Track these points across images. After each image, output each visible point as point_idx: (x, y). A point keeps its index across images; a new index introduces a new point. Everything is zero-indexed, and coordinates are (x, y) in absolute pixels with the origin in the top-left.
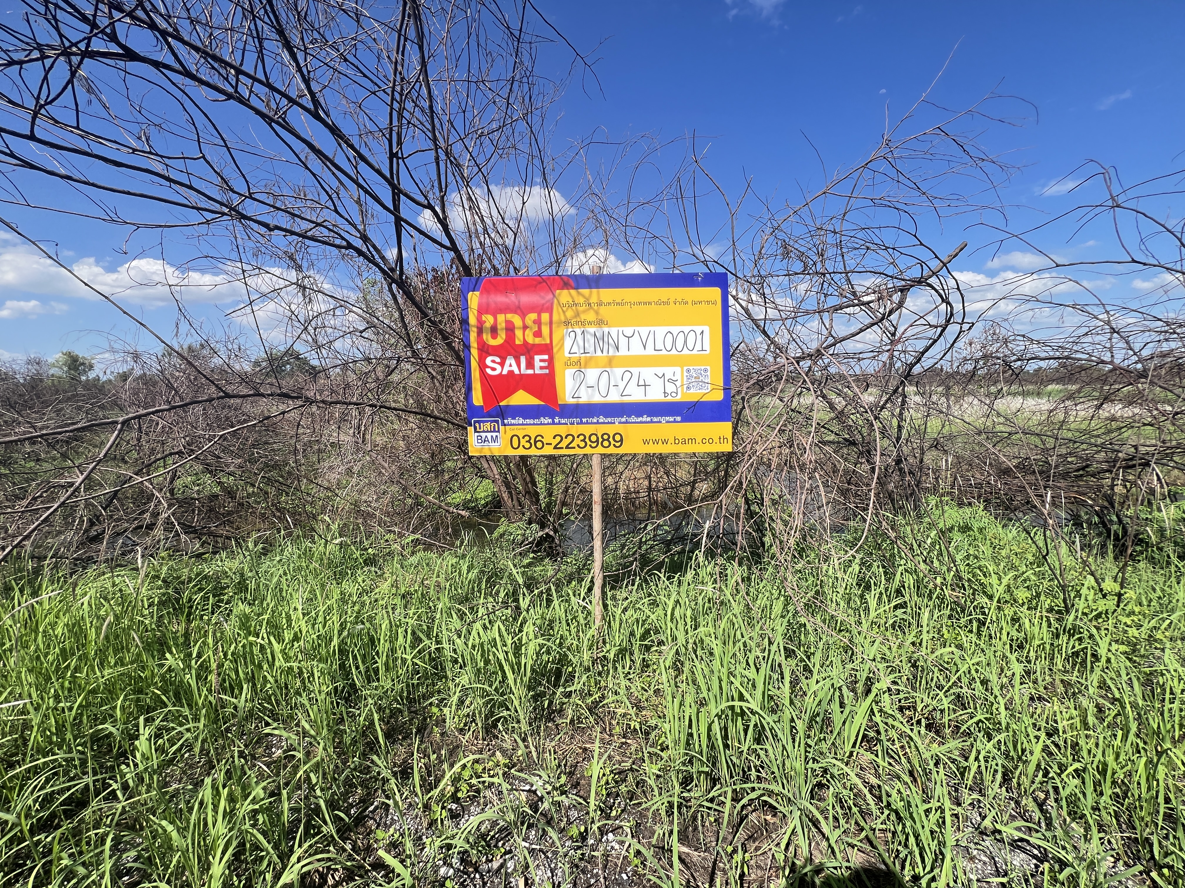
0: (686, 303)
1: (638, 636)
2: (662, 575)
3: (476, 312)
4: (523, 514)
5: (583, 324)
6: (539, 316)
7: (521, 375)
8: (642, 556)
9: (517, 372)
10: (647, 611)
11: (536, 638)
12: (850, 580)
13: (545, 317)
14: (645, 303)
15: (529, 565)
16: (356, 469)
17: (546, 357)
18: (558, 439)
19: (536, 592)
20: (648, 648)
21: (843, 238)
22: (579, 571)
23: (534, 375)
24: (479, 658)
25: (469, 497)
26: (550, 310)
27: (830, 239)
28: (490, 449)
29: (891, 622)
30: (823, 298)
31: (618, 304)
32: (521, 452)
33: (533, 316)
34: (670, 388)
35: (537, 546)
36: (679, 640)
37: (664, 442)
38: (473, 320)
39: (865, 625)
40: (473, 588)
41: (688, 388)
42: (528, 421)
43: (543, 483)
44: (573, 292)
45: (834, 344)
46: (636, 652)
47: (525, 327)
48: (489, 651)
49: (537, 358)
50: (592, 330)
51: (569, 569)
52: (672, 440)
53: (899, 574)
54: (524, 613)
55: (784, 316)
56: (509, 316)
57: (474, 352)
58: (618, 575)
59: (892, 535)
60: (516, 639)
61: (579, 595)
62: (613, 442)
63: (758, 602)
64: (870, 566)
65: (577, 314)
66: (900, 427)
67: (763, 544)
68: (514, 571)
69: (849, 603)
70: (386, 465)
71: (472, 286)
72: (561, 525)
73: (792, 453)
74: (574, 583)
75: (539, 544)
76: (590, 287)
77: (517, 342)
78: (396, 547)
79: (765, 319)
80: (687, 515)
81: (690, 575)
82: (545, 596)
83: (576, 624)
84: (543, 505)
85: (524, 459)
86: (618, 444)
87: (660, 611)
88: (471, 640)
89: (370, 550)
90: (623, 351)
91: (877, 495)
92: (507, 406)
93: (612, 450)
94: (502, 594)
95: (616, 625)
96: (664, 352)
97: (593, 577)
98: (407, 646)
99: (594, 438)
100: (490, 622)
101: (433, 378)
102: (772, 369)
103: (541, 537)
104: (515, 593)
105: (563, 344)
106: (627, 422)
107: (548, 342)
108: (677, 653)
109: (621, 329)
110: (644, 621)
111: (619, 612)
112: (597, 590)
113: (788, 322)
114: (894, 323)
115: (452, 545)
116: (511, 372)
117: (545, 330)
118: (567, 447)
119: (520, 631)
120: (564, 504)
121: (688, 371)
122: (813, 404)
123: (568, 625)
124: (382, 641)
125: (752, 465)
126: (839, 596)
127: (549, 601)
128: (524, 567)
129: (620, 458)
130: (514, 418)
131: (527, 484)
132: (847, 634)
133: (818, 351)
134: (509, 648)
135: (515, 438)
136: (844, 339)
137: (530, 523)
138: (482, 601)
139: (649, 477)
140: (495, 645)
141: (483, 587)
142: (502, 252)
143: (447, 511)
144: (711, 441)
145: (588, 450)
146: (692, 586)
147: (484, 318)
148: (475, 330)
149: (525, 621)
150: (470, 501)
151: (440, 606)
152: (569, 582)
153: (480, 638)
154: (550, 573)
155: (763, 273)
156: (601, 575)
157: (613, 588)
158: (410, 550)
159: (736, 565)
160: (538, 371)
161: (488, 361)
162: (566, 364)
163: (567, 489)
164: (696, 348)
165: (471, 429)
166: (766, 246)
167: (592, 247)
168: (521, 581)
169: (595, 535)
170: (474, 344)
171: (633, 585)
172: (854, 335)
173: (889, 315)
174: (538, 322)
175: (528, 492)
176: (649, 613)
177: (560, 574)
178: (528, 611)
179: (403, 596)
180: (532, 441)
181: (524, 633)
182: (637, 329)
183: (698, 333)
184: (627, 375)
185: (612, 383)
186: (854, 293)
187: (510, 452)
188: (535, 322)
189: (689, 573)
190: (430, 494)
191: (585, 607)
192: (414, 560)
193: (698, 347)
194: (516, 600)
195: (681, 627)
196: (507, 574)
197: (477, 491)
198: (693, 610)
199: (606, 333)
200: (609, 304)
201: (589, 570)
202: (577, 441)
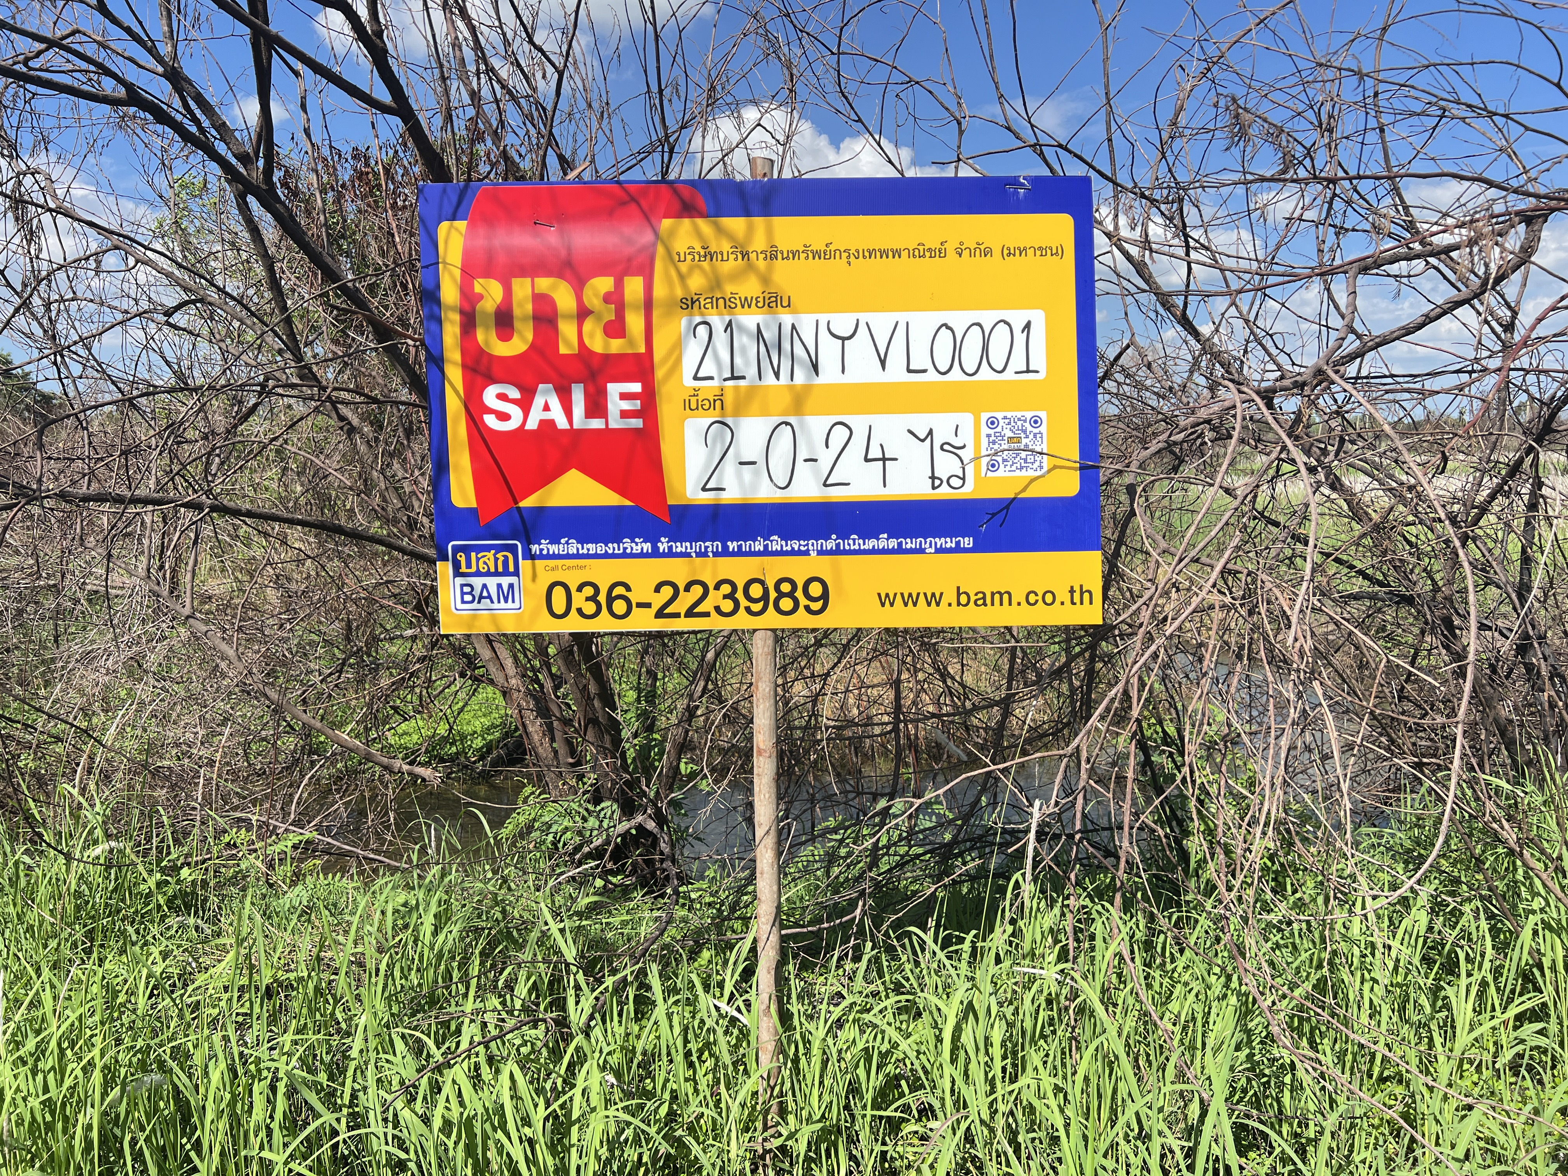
0: (988, 252)
1: (869, 1097)
2: (928, 938)
3: (457, 273)
4: (580, 777)
5: (729, 304)
6: (619, 285)
7: (574, 434)
8: (877, 885)
9: (562, 423)
10: (891, 1032)
11: (608, 1102)
12: (1406, 951)
13: (634, 286)
14: (884, 253)
15: (593, 909)
16: (152, 660)
17: (636, 387)
18: (667, 592)
19: (609, 982)
20: (894, 1126)
21: (1381, 87)
22: (720, 923)
23: (607, 431)
24: (460, 1154)
25: (443, 730)
26: (647, 271)
27: (1349, 89)
28: (494, 620)
29: (1507, 1055)
30: (1331, 239)
31: (817, 254)
32: (574, 625)
33: (603, 284)
34: (947, 465)
35: (615, 857)
36: (973, 1109)
37: (934, 600)
38: (450, 293)
39: (1444, 1068)
40: (449, 972)
41: (993, 466)
42: (591, 548)
43: (632, 695)
44: (703, 224)
45: (1360, 354)
46: (865, 1135)
47: (583, 313)
48: (486, 1137)
49: (614, 389)
50: (750, 320)
51: (695, 921)
52: (950, 596)
53: (1526, 935)
54: (579, 1039)
55: (1235, 285)
56: (544, 284)
57: (454, 374)
58: (818, 934)
59: (1510, 834)
60: (555, 1106)
61: (721, 985)
62: (803, 601)
63: (1174, 1006)
64: (1457, 914)
65: (716, 283)
66: (1526, 560)
67: (1184, 856)
68: (554, 928)
69: (1403, 1009)
70: (231, 653)
71: (448, 209)
72: (675, 804)
73: (1255, 628)
74: (706, 954)
75: (619, 854)
76: (748, 214)
77: (563, 350)
78: (253, 863)
79: (1187, 292)
80: (989, 783)
81: (999, 938)
82: (631, 992)
83: (710, 1063)
84: (631, 754)
85: (583, 640)
86: (816, 606)
87: (922, 1029)
88: (439, 1111)
89: (185, 872)
90: (829, 373)
91: (1471, 733)
92: (540, 511)
93: (801, 620)
94: (522, 990)
95: (812, 1068)
96: (932, 376)
97: (755, 940)
98: (275, 1126)
99: (756, 591)
100: (490, 1060)
101: (352, 430)
102: (1203, 414)
103: (625, 835)
104: (556, 982)
105: (679, 360)
106: (837, 551)
107: (642, 350)
108: (969, 1138)
109: (823, 318)
110: (884, 1056)
111: (821, 1033)
112: (764, 976)
113: (1244, 300)
114: (1511, 298)
115: (396, 855)
116: (548, 425)
117: (635, 322)
118: (690, 613)
119: (569, 1084)
120: (684, 747)
121: (992, 423)
122: (1307, 506)
123: (691, 1065)
124: (210, 1115)
125: (1155, 656)
126: (1379, 990)
127: (644, 1005)
128: (580, 915)
129: (823, 637)
130: (555, 541)
131: (589, 699)
132: (1399, 1090)
133: (1319, 372)
134: (538, 1129)
135: (559, 592)
136: (1385, 341)
137: (597, 799)
138: (469, 1006)
139: (896, 684)
140: (503, 1126)
141: (475, 970)
142: (529, 117)
143: (386, 768)
144: (1049, 598)
145: (742, 621)
146: (1006, 964)
147: (478, 289)
148: (456, 317)
149: (580, 1058)
150: (445, 740)
151: (362, 1021)
152: (693, 955)
153: (462, 1104)
154: (645, 930)
155: (1183, 177)
156: (774, 939)
157: (805, 966)
158: (288, 869)
159: (1115, 912)
160: (615, 423)
161: (490, 396)
162: (687, 405)
163: (691, 713)
164: (1013, 366)
165: (444, 569)
166: (1190, 105)
167: (755, 103)
168: (570, 953)
169: (759, 832)
170: (452, 352)
171: (857, 959)
172: (1409, 331)
173: (1499, 279)
174: (615, 298)
175: (592, 721)
176: (895, 1036)
177: (672, 931)
178: (587, 1032)
179: (269, 993)
180: (602, 598)
181: (577, 1092)
182: (864, 317)
183: (1018, 328)
184: (838, 433)
185: (802, 455)
186: (1411, 226)
187: (547, 626)
188: (607, 298)
189: (998, 930)
190: (341, 725)
191: (733, 1021)
192: (298, 895)
193: (1018, 362)
194: (560, 1004)
195: (977, 1072)
196: (534, 935)
197: (465, 716)
198: (1010, 1025)
199: (787, 330)
200: (795, 254)
201: (746, 921)
202: (715, 598)
